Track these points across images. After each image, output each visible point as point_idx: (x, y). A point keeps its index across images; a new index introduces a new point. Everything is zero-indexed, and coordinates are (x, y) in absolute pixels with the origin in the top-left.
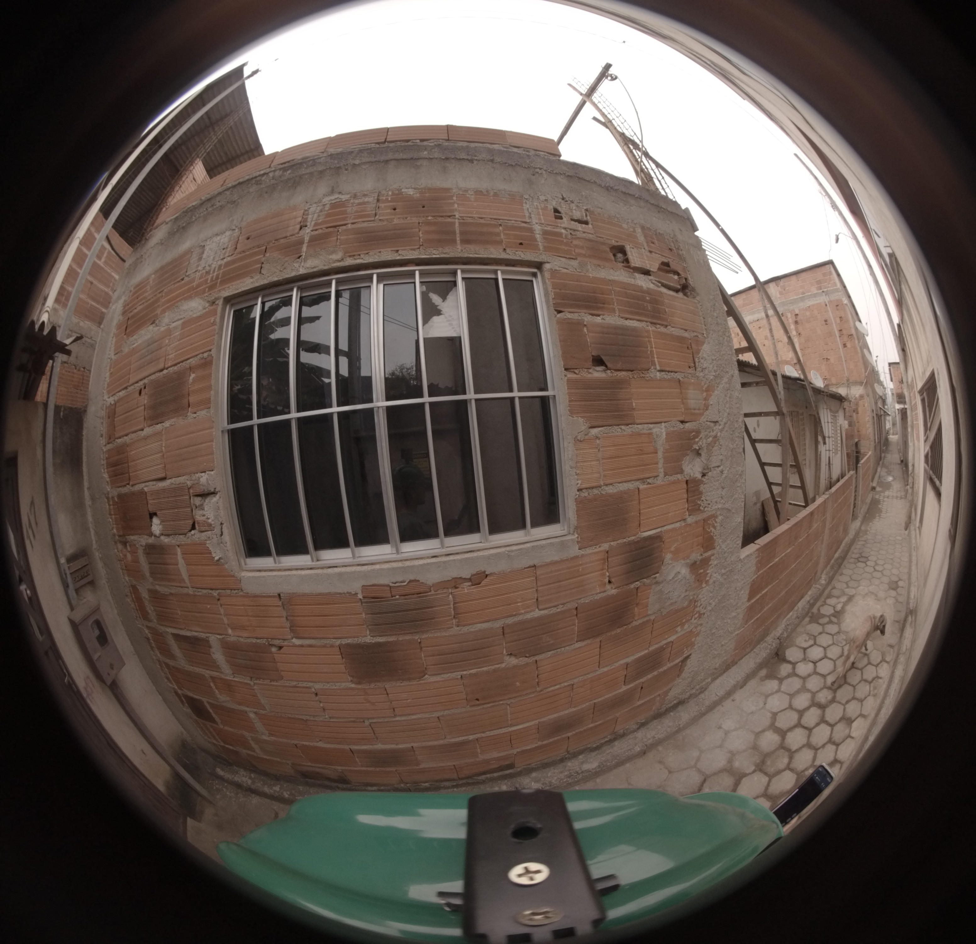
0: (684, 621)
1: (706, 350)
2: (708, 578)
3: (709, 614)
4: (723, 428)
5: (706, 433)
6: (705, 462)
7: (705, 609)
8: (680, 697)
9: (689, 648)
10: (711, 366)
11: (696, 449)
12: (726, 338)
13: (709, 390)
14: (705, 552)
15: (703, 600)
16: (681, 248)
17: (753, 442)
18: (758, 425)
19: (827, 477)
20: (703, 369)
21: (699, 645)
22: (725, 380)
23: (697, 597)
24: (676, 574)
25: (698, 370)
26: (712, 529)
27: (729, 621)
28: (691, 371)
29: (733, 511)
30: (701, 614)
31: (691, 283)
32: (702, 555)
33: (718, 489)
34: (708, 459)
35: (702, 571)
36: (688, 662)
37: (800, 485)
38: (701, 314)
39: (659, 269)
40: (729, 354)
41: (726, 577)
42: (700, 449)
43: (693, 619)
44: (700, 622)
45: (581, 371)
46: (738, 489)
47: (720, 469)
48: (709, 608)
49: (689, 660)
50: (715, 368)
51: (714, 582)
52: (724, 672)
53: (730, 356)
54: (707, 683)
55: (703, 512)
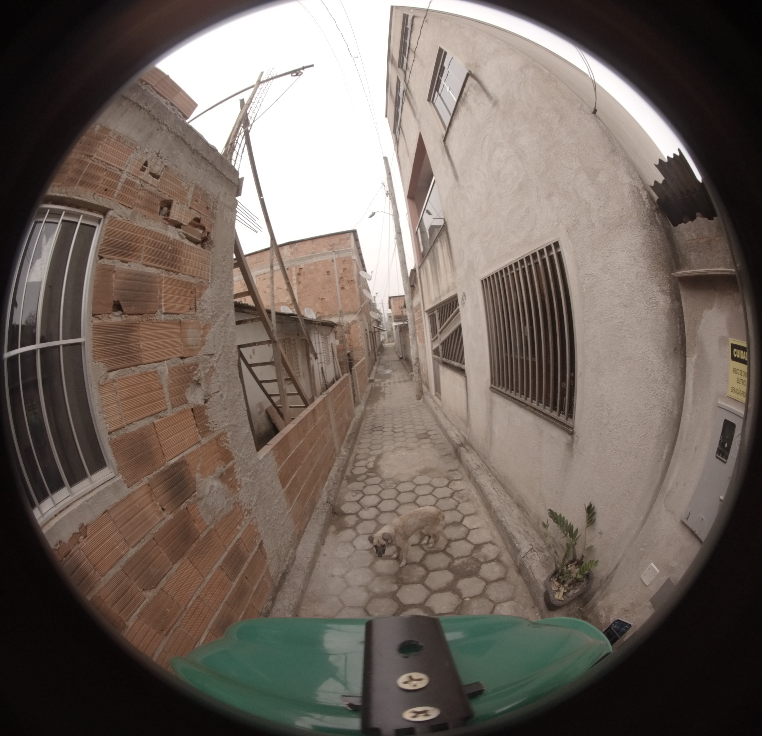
0: (238, 520)
1: (208, 293)
2: (239, 483)
3: (255, 508)
4: (219, 359)
5: (203, 365)
6: (205, 390)
7: (250, 506)
8: (280, 570)
9: (257, 537)
10: (210, 307)
11: (195, 380)
12: (228, 283)
13: (206, 328)
14: (226, 464)
15: (243, 500)
16: (218, 208)
17: (249, 366)
18: (254, 353)
19: (322, 382)
20: (203, 310)
21: (264, 532)
22: (221, 318)
23: (238, 499)
24: (210, 488)
25: (198, 311)
26: (225, 444)
27: (276, 507)
28: (192, 312)
29: (239, 425)
30: (249, 510)
31: (212, 237)
32: (225, 467)
33: (221, 410)
34: (208, 387)
35: (231, 479)
36: (264, 546)
37: (297, 392)
38: (211, 263)
39: (190, 224)
40: (228, 297)
41: (254, 477)
42: (199, 380)
43: (245, 517)
44: (252, 517)
45: (104, 317)
46: (239, 407)
47: (220, 393)
48: (253, 504)
49: (264, 545)
50: (213, 309)
51: (246, 484)
52: (299, 541)
53: (228, 298)
54: (292, 553)
55: (213, 432)
